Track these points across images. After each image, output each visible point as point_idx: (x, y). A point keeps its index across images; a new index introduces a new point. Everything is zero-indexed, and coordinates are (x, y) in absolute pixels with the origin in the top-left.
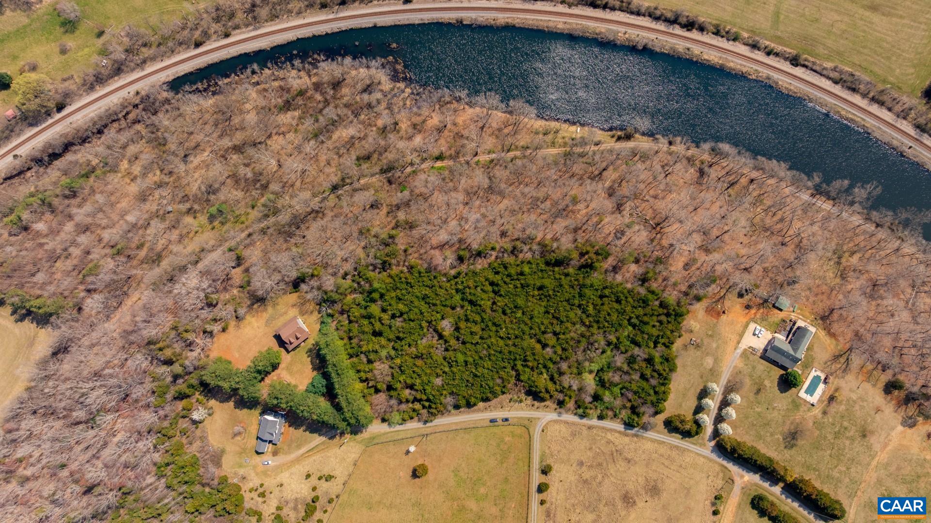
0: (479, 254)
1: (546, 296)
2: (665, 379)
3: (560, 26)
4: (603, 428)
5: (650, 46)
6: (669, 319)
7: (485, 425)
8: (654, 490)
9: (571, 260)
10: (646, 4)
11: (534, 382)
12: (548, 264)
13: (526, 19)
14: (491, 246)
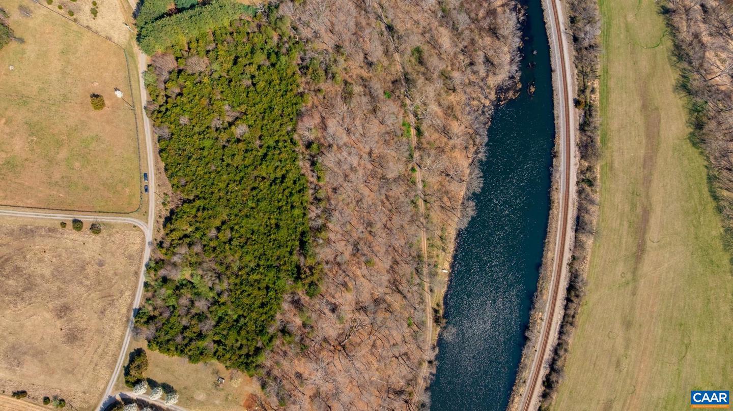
0: (313, 164)
1: (269, 231)
2: (182, 351)
3: (550, 255)
4: (136, 287)
5: (528, 343)
6: (243, 357)
7: (142, 168)
8: (73, 337)
9: (305, 257)
10: (570, 341)
11: (181, 217)
12: (303, 234)
13: (557, 221)
14: (322, 176)
